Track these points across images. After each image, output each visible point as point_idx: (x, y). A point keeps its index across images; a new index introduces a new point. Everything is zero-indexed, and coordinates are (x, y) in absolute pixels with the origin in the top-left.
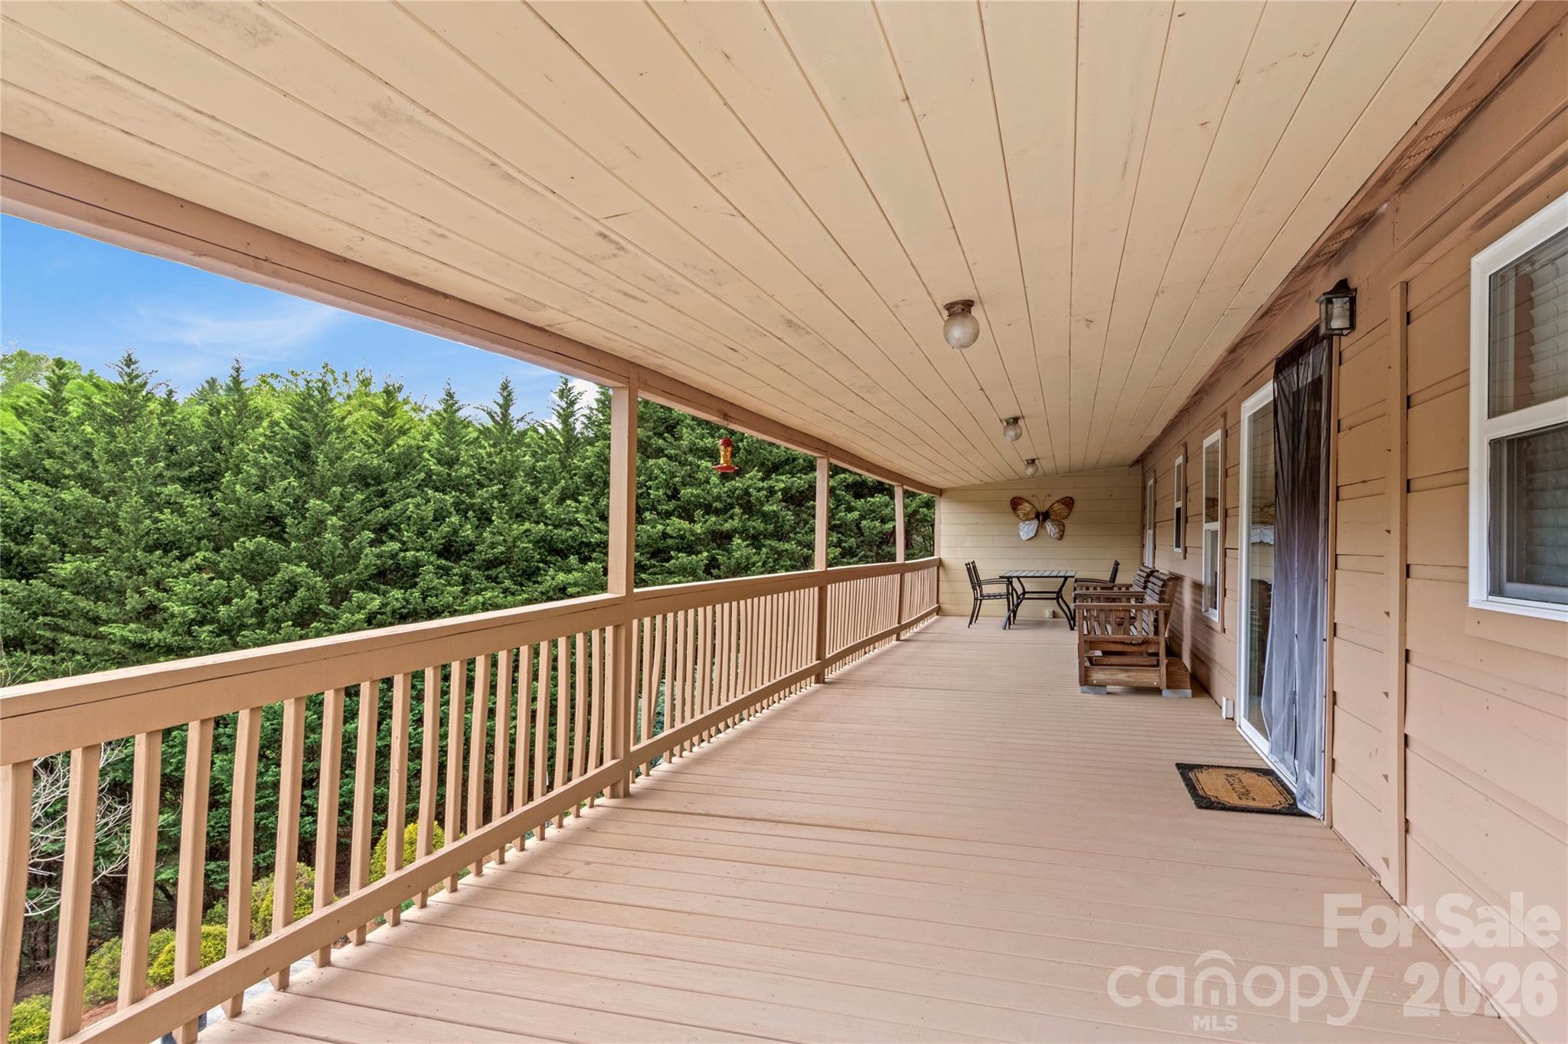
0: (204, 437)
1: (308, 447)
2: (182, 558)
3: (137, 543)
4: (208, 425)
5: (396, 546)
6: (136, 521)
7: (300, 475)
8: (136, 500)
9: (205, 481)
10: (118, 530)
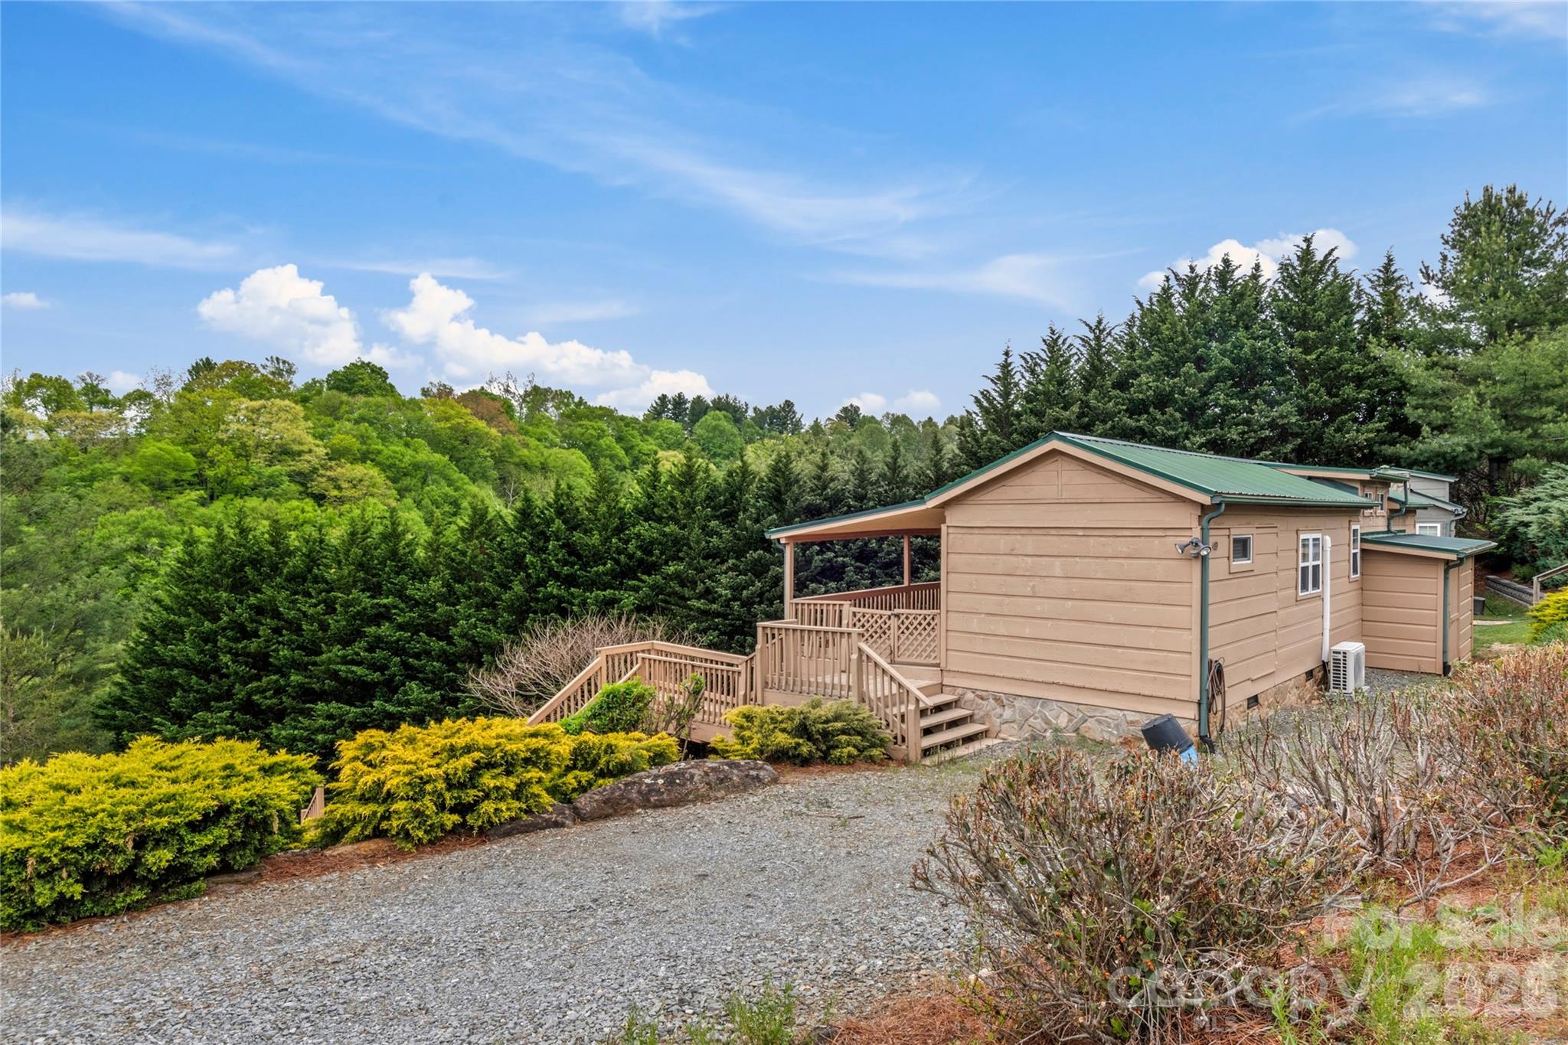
0: (726, 490)
1: (779, 492)
2: (722, 562)
3: (699, 555)
4: (728, 483)
5: (832, 555)
6: (698, 542)
7: (777, 512)
8: (697, 530)
9: (729, 517)
10: (690, 548)
